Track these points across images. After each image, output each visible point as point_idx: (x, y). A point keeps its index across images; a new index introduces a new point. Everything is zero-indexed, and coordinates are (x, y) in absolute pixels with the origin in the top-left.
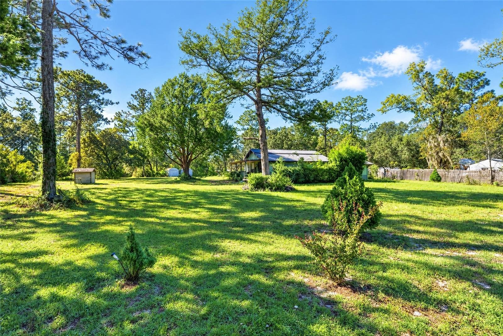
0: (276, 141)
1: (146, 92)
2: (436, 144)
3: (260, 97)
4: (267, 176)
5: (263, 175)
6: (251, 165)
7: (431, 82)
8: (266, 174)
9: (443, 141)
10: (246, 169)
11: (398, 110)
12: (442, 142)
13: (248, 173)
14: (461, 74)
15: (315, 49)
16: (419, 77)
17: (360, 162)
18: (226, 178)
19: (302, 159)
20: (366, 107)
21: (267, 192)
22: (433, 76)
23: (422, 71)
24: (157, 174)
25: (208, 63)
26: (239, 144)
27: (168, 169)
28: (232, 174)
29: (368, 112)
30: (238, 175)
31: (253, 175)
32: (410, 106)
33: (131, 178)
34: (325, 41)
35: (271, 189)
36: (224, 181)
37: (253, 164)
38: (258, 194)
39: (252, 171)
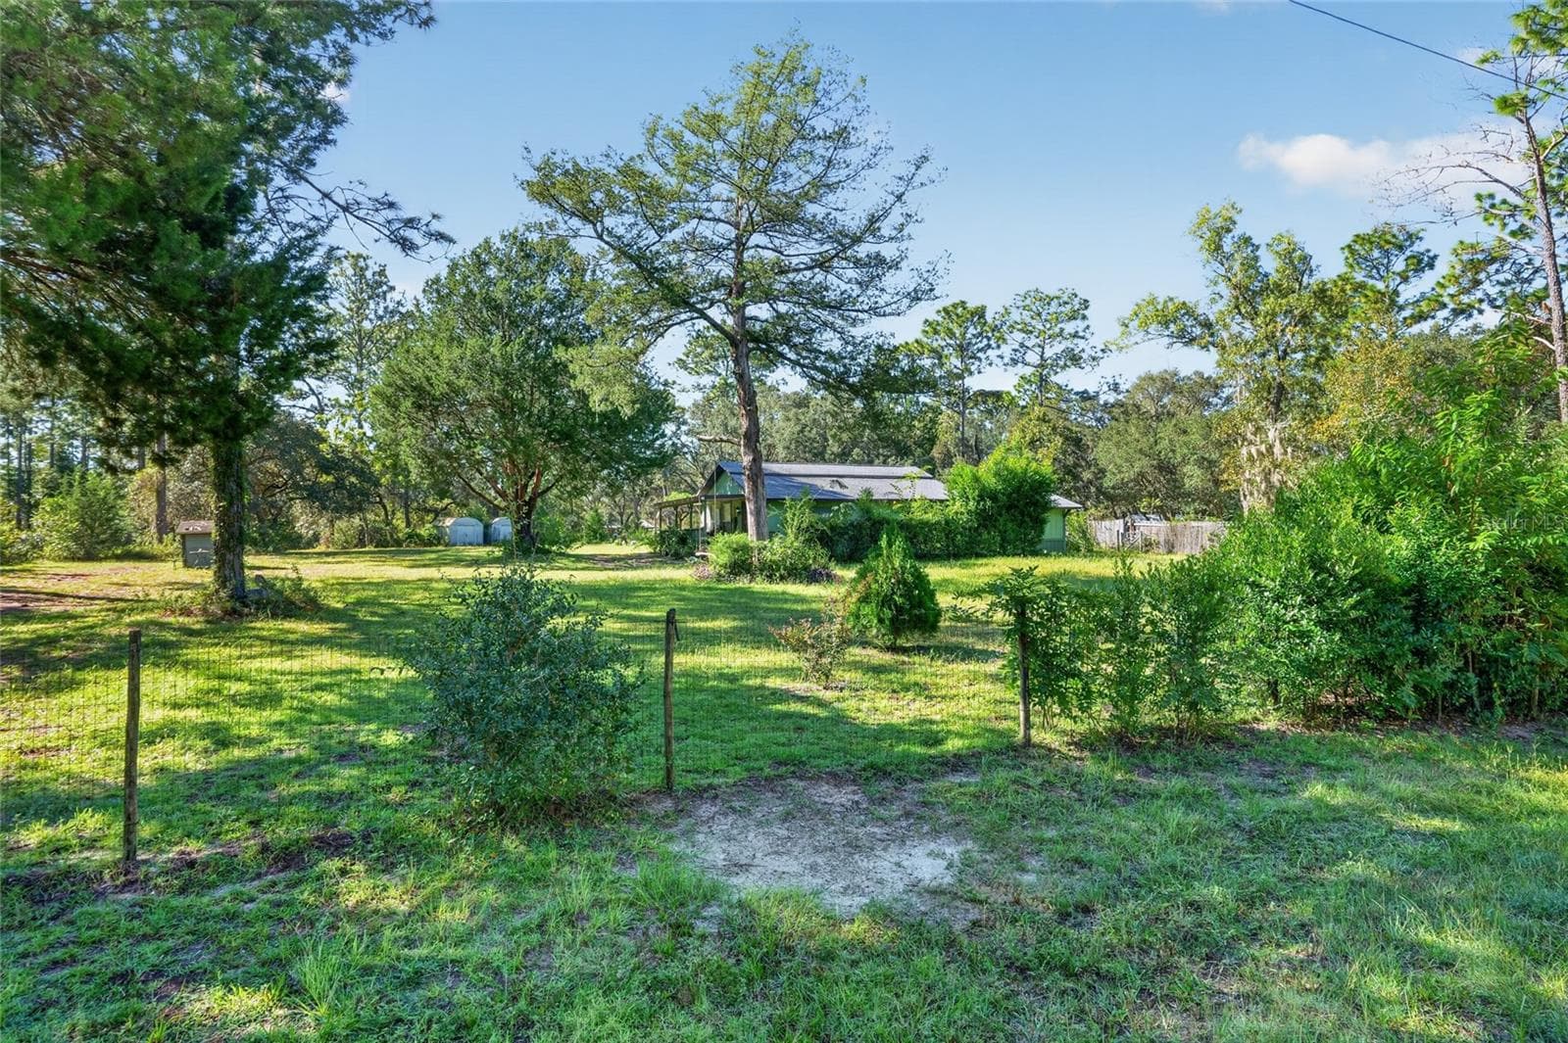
0: (802, 431)
1: (369, 262)
2: (1263, 448)
3: (744, 325)
4: (761, 543)
5: (750, 537)
6: (722, 510)
7: (1252, 263)
8: (760, 536)
9: (1281, 440)
10: (706, 520)
11: (1167, 340)
12: (1277, 443)
13: (712, 534)
14: (1358, 236)
15: (891, 199)
16: (1219, 247)
17: (1036, 504)
18: (645, 549)
19: (868, 492)
20: (1086, 323)
21: (760, 586)
22: (1258, 247)
23: (1229, 231)
24: (410, 536)
25: (596, 231)
26: (684, 438)
27: (449, 522)
28: (663, 537)
29: (1092, 341)
30: (683, 541)
31: (722, 539)
32: (1198, 331)
33: (317, 550)
34: (917, 181)
35: (770, 578)
36: (639, 557)
37: (727, 507)
38: (736, 589)
39: (723, 528)
